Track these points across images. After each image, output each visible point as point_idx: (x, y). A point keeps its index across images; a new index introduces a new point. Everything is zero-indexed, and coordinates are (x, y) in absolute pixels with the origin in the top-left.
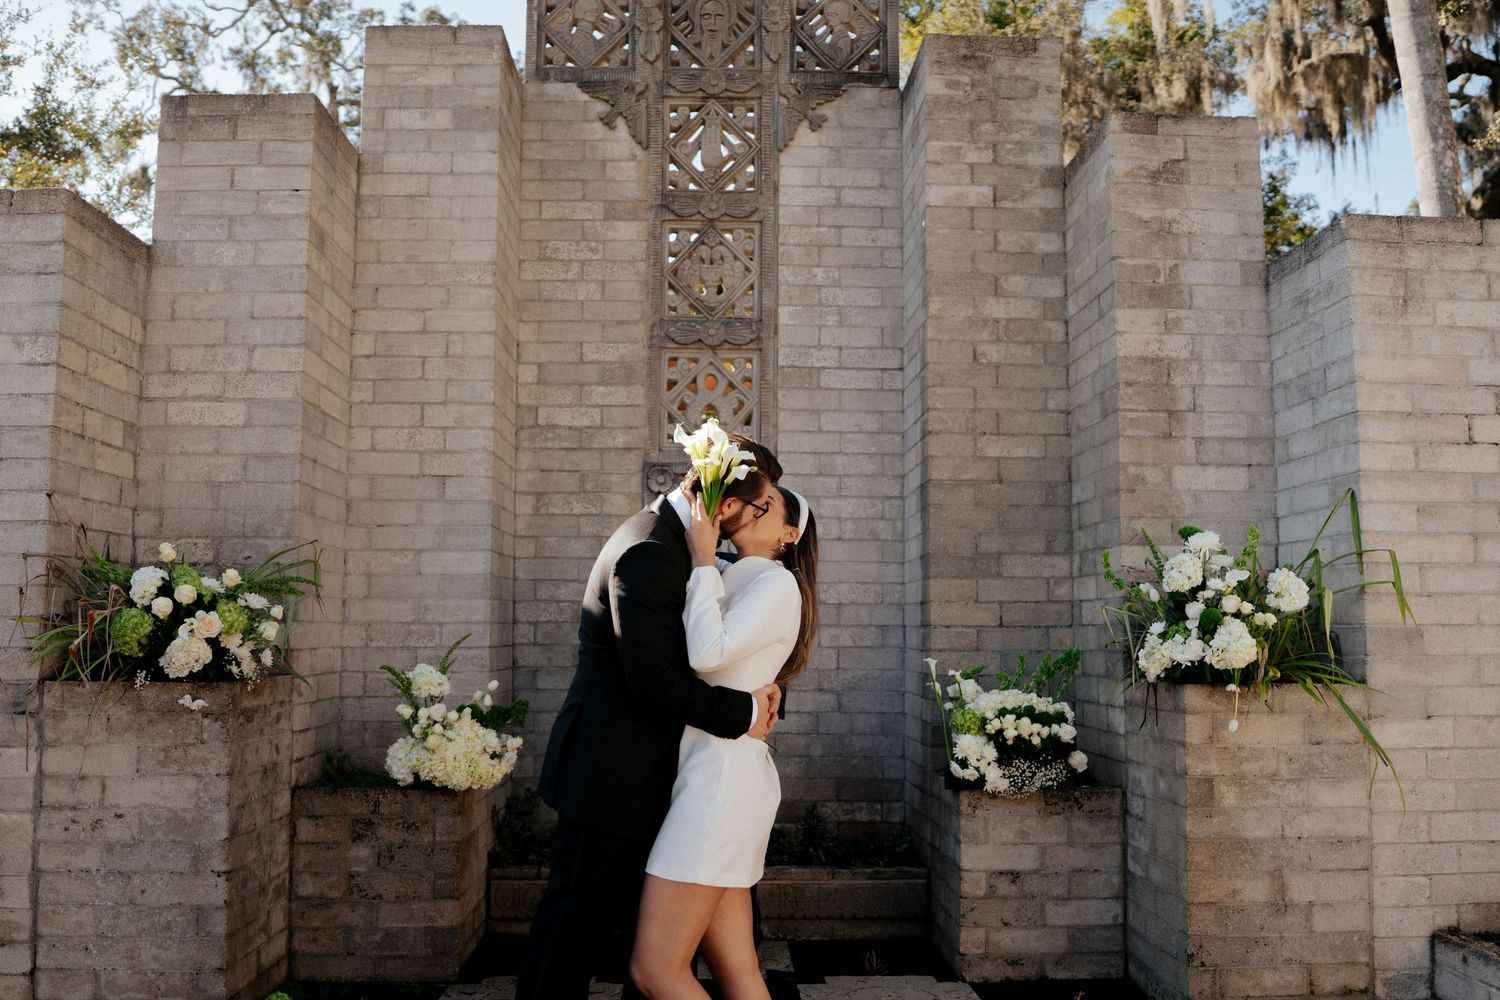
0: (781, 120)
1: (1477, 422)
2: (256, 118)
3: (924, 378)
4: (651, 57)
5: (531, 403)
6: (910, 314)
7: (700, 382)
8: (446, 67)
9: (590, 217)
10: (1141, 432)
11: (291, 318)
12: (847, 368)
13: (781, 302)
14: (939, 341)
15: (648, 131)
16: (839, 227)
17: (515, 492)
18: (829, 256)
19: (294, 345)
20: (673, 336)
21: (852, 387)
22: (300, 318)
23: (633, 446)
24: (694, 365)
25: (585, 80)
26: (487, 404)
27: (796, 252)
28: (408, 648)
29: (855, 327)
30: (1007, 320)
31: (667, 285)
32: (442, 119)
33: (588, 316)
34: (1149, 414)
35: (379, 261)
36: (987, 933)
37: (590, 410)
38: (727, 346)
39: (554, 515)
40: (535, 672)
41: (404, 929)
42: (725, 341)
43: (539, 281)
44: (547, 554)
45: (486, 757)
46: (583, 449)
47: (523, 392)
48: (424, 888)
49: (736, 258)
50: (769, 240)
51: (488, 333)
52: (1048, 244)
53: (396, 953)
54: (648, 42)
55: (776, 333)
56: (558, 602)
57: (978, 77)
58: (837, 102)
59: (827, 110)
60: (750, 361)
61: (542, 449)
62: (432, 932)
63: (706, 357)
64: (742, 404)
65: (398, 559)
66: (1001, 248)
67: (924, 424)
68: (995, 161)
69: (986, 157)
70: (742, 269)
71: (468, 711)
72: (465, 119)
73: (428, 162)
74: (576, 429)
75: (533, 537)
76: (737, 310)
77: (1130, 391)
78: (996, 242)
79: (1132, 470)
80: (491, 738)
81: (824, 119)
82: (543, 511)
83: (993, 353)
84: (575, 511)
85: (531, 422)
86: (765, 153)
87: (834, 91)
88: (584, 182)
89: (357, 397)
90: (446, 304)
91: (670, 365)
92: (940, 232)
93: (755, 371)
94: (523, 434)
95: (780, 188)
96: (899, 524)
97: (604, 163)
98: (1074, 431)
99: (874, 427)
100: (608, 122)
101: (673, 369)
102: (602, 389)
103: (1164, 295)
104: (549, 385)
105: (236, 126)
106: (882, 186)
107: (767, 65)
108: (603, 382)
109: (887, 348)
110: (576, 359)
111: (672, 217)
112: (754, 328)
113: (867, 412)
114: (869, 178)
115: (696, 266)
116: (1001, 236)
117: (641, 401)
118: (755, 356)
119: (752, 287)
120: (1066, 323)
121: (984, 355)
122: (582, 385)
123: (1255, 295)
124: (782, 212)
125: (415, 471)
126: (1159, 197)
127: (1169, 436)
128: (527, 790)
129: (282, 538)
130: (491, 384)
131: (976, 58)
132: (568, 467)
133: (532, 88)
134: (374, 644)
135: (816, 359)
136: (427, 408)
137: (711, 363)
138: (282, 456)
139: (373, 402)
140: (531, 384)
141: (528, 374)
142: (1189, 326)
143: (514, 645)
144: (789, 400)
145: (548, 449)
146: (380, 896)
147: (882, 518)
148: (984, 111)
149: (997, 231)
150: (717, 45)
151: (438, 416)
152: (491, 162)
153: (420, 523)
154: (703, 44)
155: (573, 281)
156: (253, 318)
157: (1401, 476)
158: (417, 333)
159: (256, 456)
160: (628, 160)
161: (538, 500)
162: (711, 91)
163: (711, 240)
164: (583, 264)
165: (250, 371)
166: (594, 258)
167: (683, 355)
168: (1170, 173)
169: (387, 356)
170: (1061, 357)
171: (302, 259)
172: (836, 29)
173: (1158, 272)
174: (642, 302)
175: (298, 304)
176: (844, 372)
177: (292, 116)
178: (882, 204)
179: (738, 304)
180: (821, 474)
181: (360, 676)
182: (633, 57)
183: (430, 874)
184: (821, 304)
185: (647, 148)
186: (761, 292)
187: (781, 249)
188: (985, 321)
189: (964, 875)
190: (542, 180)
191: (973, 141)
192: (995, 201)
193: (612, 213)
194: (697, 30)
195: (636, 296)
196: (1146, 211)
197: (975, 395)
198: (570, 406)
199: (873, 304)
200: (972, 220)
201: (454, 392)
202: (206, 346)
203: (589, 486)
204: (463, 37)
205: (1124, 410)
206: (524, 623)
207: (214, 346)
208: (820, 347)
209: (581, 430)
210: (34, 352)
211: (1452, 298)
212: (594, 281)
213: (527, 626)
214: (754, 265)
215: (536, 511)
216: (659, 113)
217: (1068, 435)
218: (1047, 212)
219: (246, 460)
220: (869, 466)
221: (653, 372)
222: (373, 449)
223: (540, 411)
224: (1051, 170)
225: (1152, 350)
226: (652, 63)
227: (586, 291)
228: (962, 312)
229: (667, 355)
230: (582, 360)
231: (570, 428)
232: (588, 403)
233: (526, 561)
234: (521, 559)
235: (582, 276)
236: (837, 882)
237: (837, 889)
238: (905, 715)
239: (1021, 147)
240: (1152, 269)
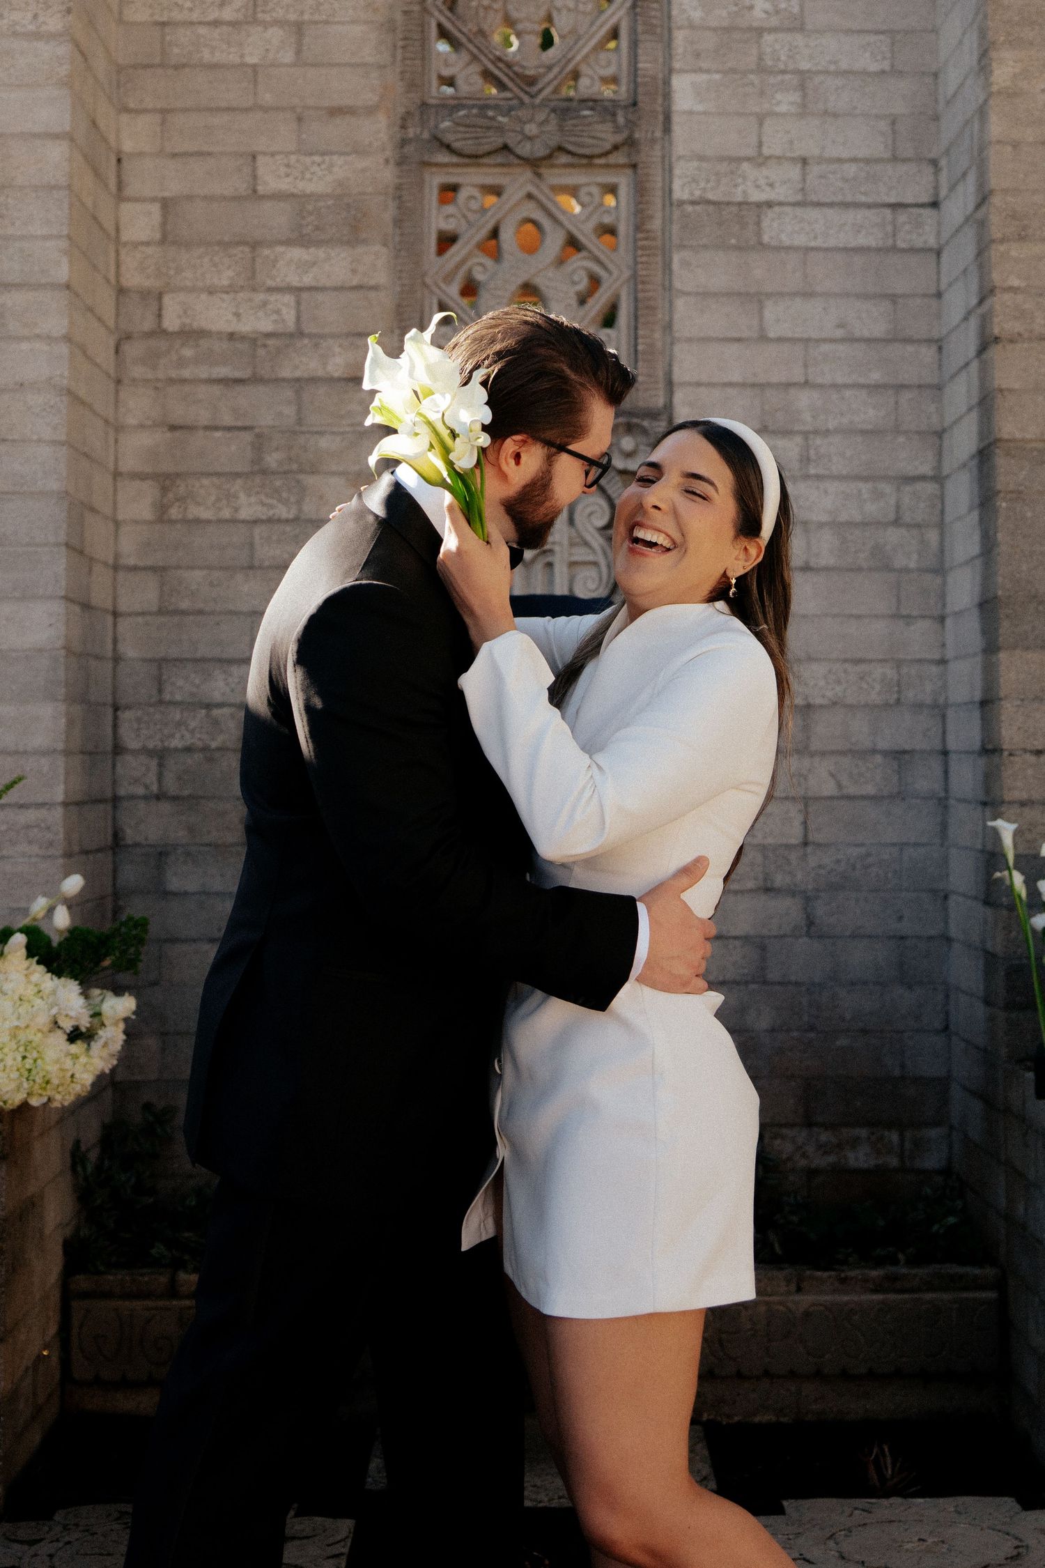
3: (982, 224)
5: (147, 283)
6: (951, 90)
7: (508, 236)
12: (819, 204)
13: (677, 65)
14: (1016, 145)
17: (117, 475)
20: (449, 138)
21: (832, 243)
24: (491, 200)
26: (54, 286)
29: (835, 115)
31: (434, 31)
33: (267, 98)
37: (273, 298)
38: (564, 159)
39: (197, 521)
40: (161, 855)
42: (560, 149)
43: (163, 24)
44: (185, 605)
45: (60, 1039)
46: (256, 380)
47: (130, 261)
51: (56, 136)
55: (667, 129)
56: (209, 706)
60: (612, 189)
61: (171, 381)
63: (518, 182)
64: (595, 282)
67: (985, 321)
71: (19, 939)
74: (243, 338)
75: (153, 569)
76: (584, 82)
80: (68, 996)
82: (174, 513)
84: (244, 514)
85: (148, 325)
91: (443, 201)
93: (623, 213)
94: (133, 350)
96: (933, 536)
99: (879, 329)
101: (450, 209)
102: (297, 253)
104: (188, 245)
108: (302, 240)
109: (905, 160)
110: (241, 186)
112: (621, 120)
113: (866, 297)
117: (381, 277)
118: (624, 180)
119: (614, 34)
122: (255, 245)
130: (64, 244)
132: (228, 420)
135: (753, 186)
137: (530, 196)
140: (148, 244)
141: (140, 222)
143: (116, 800)
144: (697, 271)
145: (183, 381)
147: (897, 522)
155: (234, 24)
161: (164, 490)
167: (471, 179)
174: (381, 67)
176: (812, 213)
179: (584, 69)
184: (761, 69)
186: (634, 44)
195: (368, 54)
198: (231, 289)
199: (874, 67)
203: (272, 459)
206: (135, 753)
208: (760, 160)
209: (254, 340)
212: (277, 23)
213: (143, 759)
215: (161, 515)
220: (869, 413)
221: (406, 216)
223: (167, 300)
227: (264, 44)
229: (436, 180)
230: (255, 191)
231: (232, 336)
232: (270, 283)
233: (140, 619)
234: (130, 615)
235: (255, 13)
236: (806, 1300)
237: (807, 1314)
238: (949, 940)
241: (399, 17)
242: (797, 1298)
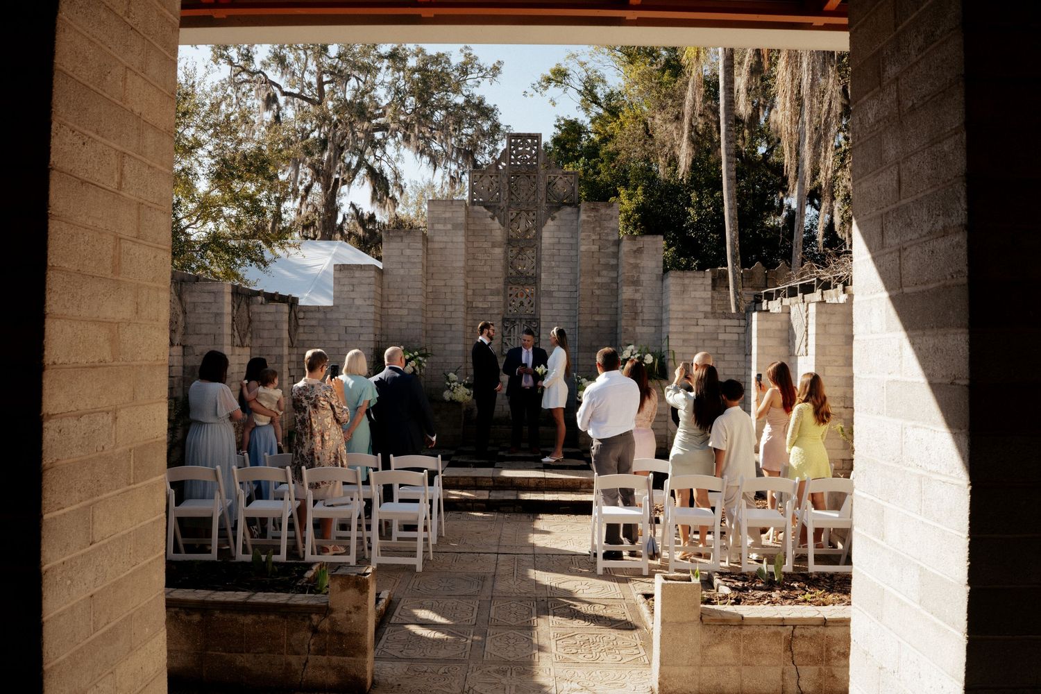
0: (543, 218)
1: (699, 321)
5: (471, 301)
7: (519, 295)
8: (450, 212)
9: (487, 247)
10: (628, 318)
11: (418, 288)
12: (560, 291)
13: (542, 272)
14: (583, 289)
15: (504, 221)
16: (559, 250)
17: (467, 326)
18: (556, 258)
19: (419, 295)
20: (511, 282)
21: (562, 296)
22: (421, 288)
23: (499, 314)
24: (517, 289)
25: (486, 205)
27: (547, 257)
29: (563, 279)
30: (601, 283)
31: (509, 267)
32: (449, 227)
33: (487, 276)
34: (630, 314)
35: (433, 266)
37: (488, 303)
38: (526, 285)
42: (526, 283)
43: (473, 265)
45: (467, 395)
47: (469, 298)
49: (529, 258)
50: (539, 253)
51: (462, 286)
52: (613, 262)
54: (504, 194)
55: (540, 281)
57: (595, 214)
58: (560, 212)
59: (556, 214)
60: (533, 289)
61: (473, 314)
63: (520, 288)
64: (530, 301)
65: (439, 346)
66: (600, 263)
68: (600, 238)
69: (598, 237)
70: (531, 262)
71: (462, 384)
72: (456, 227)
73: (445, 239)
74: (484, 308)
76: (529, 274)
77: (625, 307)
80: (468, 391)
81: (555, 217)
83: (597, 292)
85: (471, 306)
86: (539, 227)
87: (559, 208)
88: (486, 236)
89: (428, 303)
90: (451, 278)
92: (584, 259)
93: (534, 292)
94: (469, 310)
95: (542, 238)
96: (574, 338)
97: (491, 230)
100: (493, 218)
101: (511, 291)
102: (491, 297)
103: (636, 283)
104: (476, 296)
105: (402, 238)
106: (572, 237)
107: (539, 201)
108: (491, 295)
109: (572, 285)
111: (511, 247)
112: (534, 279)
113: (566, 304)
114: (568, 235)
115: (518, 261)
116: (600, 260)
117: (502, 300)
118: (534, 287)
119: (534, 267)
120: (617, 284)
121: (595, 293)
122: (485, 296)
123: (660, 283)
124: (543, 245)
125: (444, 323)
126: (636, 257)
127: (635, 319)
130: (463, 298)
131: (596, 209)
133: (470, 208)
134: (432, 368)
135: (552, 288)
136: (447, 307)
137: (522, 289)
138: (417, 323)
139: (432, 305)
140: (471, 295)
141: (470, 292)
142: (642, 291)
143: (465, 369)
144: (544, 300)
145: (475, 314)
148: (597, 224)
149: (599, 258)
150: (524, 194)
151: (450, 308)
152: (462, 239)
153: (445, 337)
154: (520, 194)
155: (483, 265)
156: (409, 288)
157: (680, 333)
158: (443, 286)
159: (410, 322)
160: (498, 230)
162: (522, 209)
163: (522, 253)
164: (485, 261)
165: (408, 301)
166: (489, 259)
167: (514, 287)
168: (639, 251)
169: (436, 292)
170: (615, 293)
171: (420, 273)
172: (559, 189)
174: (502, 272)
175: (419, 285)
176: (560, 293)
177: (416, 236)
178: (572, 243)
179: (529, 272)
182: (500, 198)
184: (553, 273)
185: (504, 226)
186: (536, 269)
187: (542, 256)
188: (595, 283)
190: (473, 235)
191: (594, 233)
192: (599, 250)
193: (494, 245)
194: (518, 189)
195: (501, 270)
196: (632, 261)
197: (592, 304)
198: (482, 302)
199: (568, 272)
200: (593, 255)
201: (453, 302)
202: (397, 295)
204: (455, 203)
205: (624, 312)
207: (399, 295)
208: (553, 285)
210: (369, 302)
211: (695, 291)
212: (488, 265)
214: (534, 260)
216: (507, 215)
217: (617, 315)
218: (613, 253)
219: (408, 323)
220: (566, 319)
221: (505, 291)
222: (433, 317)
223: (473, 303)
224: (615, 241)
225: (632, 297)
226: (505, 200)
227: (487, 268)
228: (590, 281)
229: (509, 287)
230: (485, 288)
232: (487, 301)
235: (485, 264)
238: (574, 390)
239: (607, 234)
240: (633, 276)
241: (505, 265)
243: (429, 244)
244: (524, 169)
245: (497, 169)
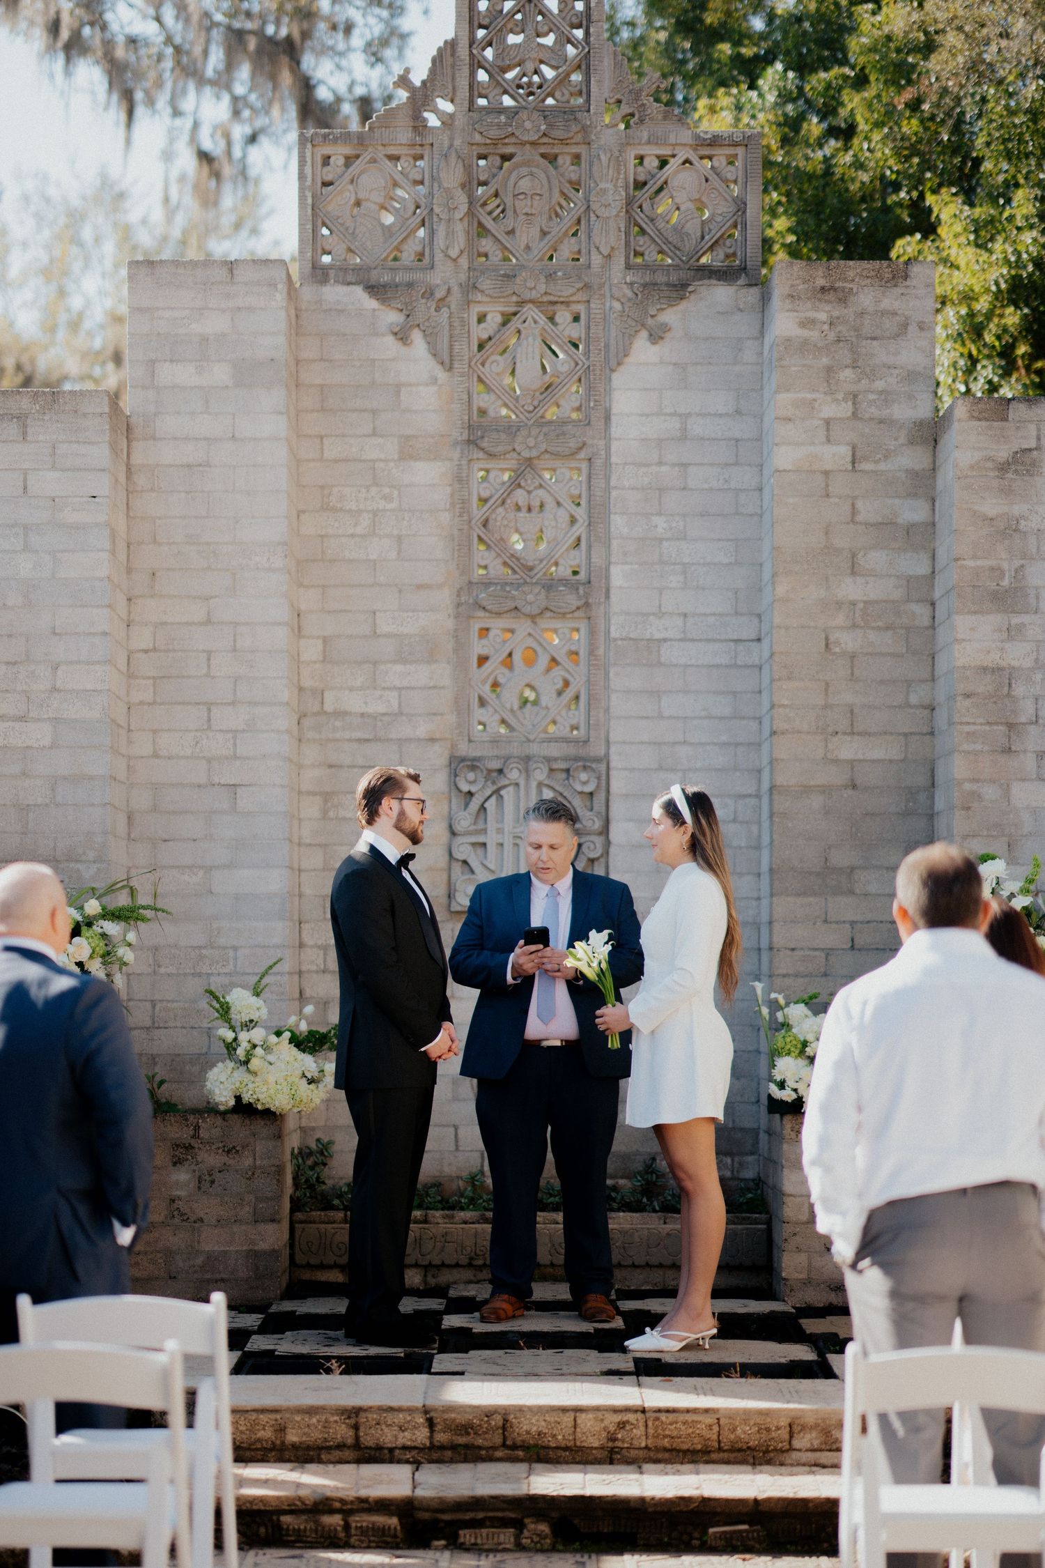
0: (613, 333)
2: (46, 418)
4: (454, 253)
5: (315, 685)
6: (766, 578)
7: (517, 657)
8: (223, 311)
9: (382, 456)
10: (978, 747)
11: (94, 634)
12: (693, 640)
13: (613, 560)
14: (787, 628)
15: (451, 347)
16: (685, 466)
17: (300, 792)
18: (672, 501)
19: (98, 662)
20: (484, 603)
21: (700, 662)
22: (105, 634)
23: (438, 736)
24: (510, 635)
25: (372, 282)
26: (280, 703)
27: (633, 497)
28: (200, 975)
29: (704, 589)
30: (865, 602)
31: (476, 539)
32: (220, 374)
33: (382, 579)
34: (987, 728)
35: (155, 541)
36: (809, 1259)
37: (387, 693)
38: (549, 614)
39: (345, 819)
40: (324, 1003)
41: (225, 1252)
42: (547, 609)
43: (322, 536)
46: (377, 739)
47: (306, 672)
48: (246, 1212)
49: (558, 504)
50: (599, 483)
51: (279, 624)
52: (913, 512)
53: (218, 1276)
54: (450, 234)
55: (608, 597)
57: (836, 313)
58: (684, 304)
59: (671, 316)
60: (578, 630)
61: (328, 740)
62: (254, 1255)
63: (524, 627)
64: (567, 684)
65: (186, 877)
66: (859, 518)
67: (772, 719)
68: (855, 414)
69: (844, 410)
70: (567, 518)
71: (287, 1035)
72: (249, 373)
73: (205, 425)
74: (369, 716)
75: (320, 846)
76: (561, 568)
77: (967, 702)
78: (854, 511)
79: (967, 786)
80: (308, 1063)
81: (665, 328)
82: (331, 814)
83: (848, 641)
85: (316, 708)
86: (598, 370)
87: (680, 290)
88: (374, 412)
89: (136, 696)
90: (232, 590)
91: (481, 637)
92: (791, 500)
93: (582, 641)
94: (307, 722)
95: (613, 418)
96: (755, 829)
97: (398, 388)
98: (936, 733)
99: (726, 711)
100: (402, 336)
101: (484, 642)
102: (399, 668)
103: (1009, 598)
104: (338, 663)
105: (25, 426)
106: (739, 411)
107: (596, 260)
108: (402, 660)
109: (741, 615)
110: (367, 630)
111: (481, 455)
112: (581, 592)
113: (718, 692)
114: (722, 402)
115: (511, 515)
116: (859, 504)
117: (447, 682)
118: (583, 625)
119: (579, 539)
120: (933, 604)
121: (838, 643)
122: (375, 663)
124: (615, 446)
125: (203, 781)
126: (1006, 492)
127: (1008, 751)
128: (318, 1140)
129: (94, 862)
130: (284, 680)
131: (836, 290)
132: (361, 762)
133: (308, 293)
134: (162, 970)
135: (656, 629)
136: (214, 710)
137: (530, 634)
138: (91, 778)
139: (154, 703)
140: (315, 662)
141: (311, 651)
142: (1034, 632)
143: (300, 973)
144: (623, 678)
145: (337, 740)
146: (202, 1220)
147: (734, 821)
148: (844, 354)
149: (854, 498)
150: (535, 232)
151: (227, 717)
152: (276, 426)
153: (209, 837)
154: (518, 233)
155: (363, 536)
156: (55, 634)
158: (200, 624)
159: (65, 778)
160: (427, 385)
161: (326, 801)
162: (527, 295)
163: (529, 481)
164: (375, 515)
165: (55, 689)
166: (389, 506)
167: (497, 625)
168: (1021, 465)
169: (168, 651)
170: (924, 643)
171: (103, 572)
172: (682, 208)
173: (1002, 573)
174: (446, 561)
175: (99, 618)
176: (689, 645)
177: (85, 415)
178: (738, 435)
179: (561, 561)
180: (661, 768)
181: (148, 1005)
182: (432, 250)
183: (252, 1198)
184: (661, 562)
185: (451, 368)
186: (589, 547)
187: (614, 493)
188: (839, 604)
189: (786, 1199)
190: (323, 410)
191: (830, 392)
192: (853, 463)
193: (409, 451)
194: (509, 213)
195: (439, 554)
196: (991, 506)
197: (826, 690)
198: (362, 688)
199: (725, 561)
200: (827, 486)
201: (243, 691)
202: (8, 663)
204: (242, 274)
205: (961, 723)
206: (312, 947)
207: (15, 663)
208: (660, 614)
209: (375, 717)
212: (388, 536)
213: (314, 951)
214: (581, 513)
215: (324, 815)
216: (464, 323)
217: (932, 733)
218: (914, 474)
219: (54, 782)
220: (720, 759)
221: (460, 646)
222: (156, 755)
223: (326, 694)
224: (920, 424)
225: (993, 659)
226: (455, 260)
227: (380, 548)
228: (815, 592)
229: (476, 626)
230: (375, 633)
231: (362, 715)
232: (383, 685)
233: (313, 874)
234: (307, 871)
235: (374, 530)
236: (669, 1227)
237: (668, 1234)
238: (760, 1053)
239: (886, 397)
240: (997, 571)
241: (456, 532)
242: (664, 1226)
243: (138, 446)
244: (531, 127)
245: (419, 126)
